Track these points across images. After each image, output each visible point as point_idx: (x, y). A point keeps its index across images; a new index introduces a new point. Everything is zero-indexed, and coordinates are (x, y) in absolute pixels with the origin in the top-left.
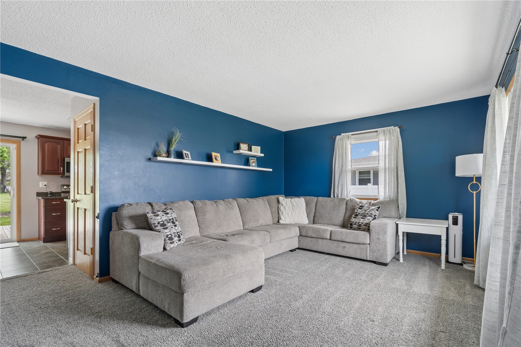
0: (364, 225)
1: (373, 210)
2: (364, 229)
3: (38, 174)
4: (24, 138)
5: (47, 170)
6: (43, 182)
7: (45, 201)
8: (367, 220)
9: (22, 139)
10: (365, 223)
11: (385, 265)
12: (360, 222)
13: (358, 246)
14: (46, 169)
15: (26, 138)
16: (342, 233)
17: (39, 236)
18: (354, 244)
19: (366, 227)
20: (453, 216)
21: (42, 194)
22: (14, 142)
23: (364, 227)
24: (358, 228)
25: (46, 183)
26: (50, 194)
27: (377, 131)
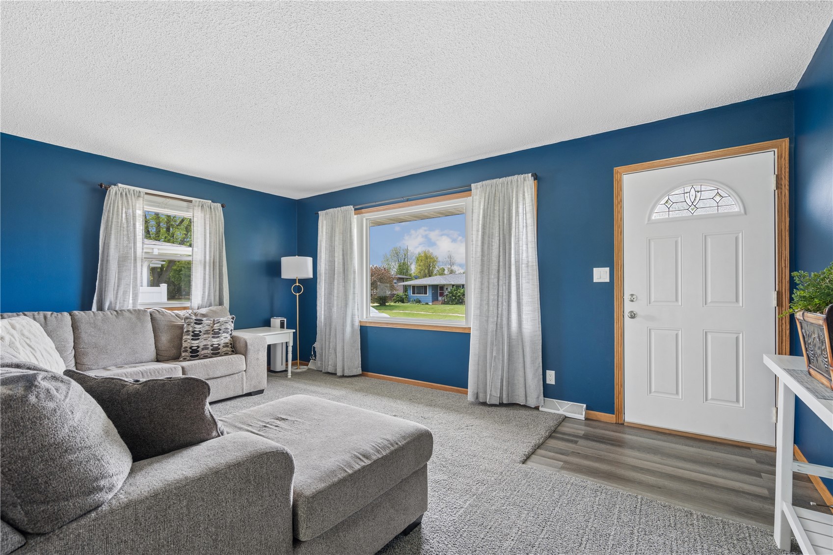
0: (224, 347)
1: (227, 323)
2: (225, 352)
8: (224, 339)
10: (224, 343)
11: (261, 392)
12: (214, 344)
13: (230, 379)
16: (205, 365)
18: (224, 378)
19: (229, 349)
20: (281, 321)
23: (225, 349)
24: (213, 354)
27: (191, 201)
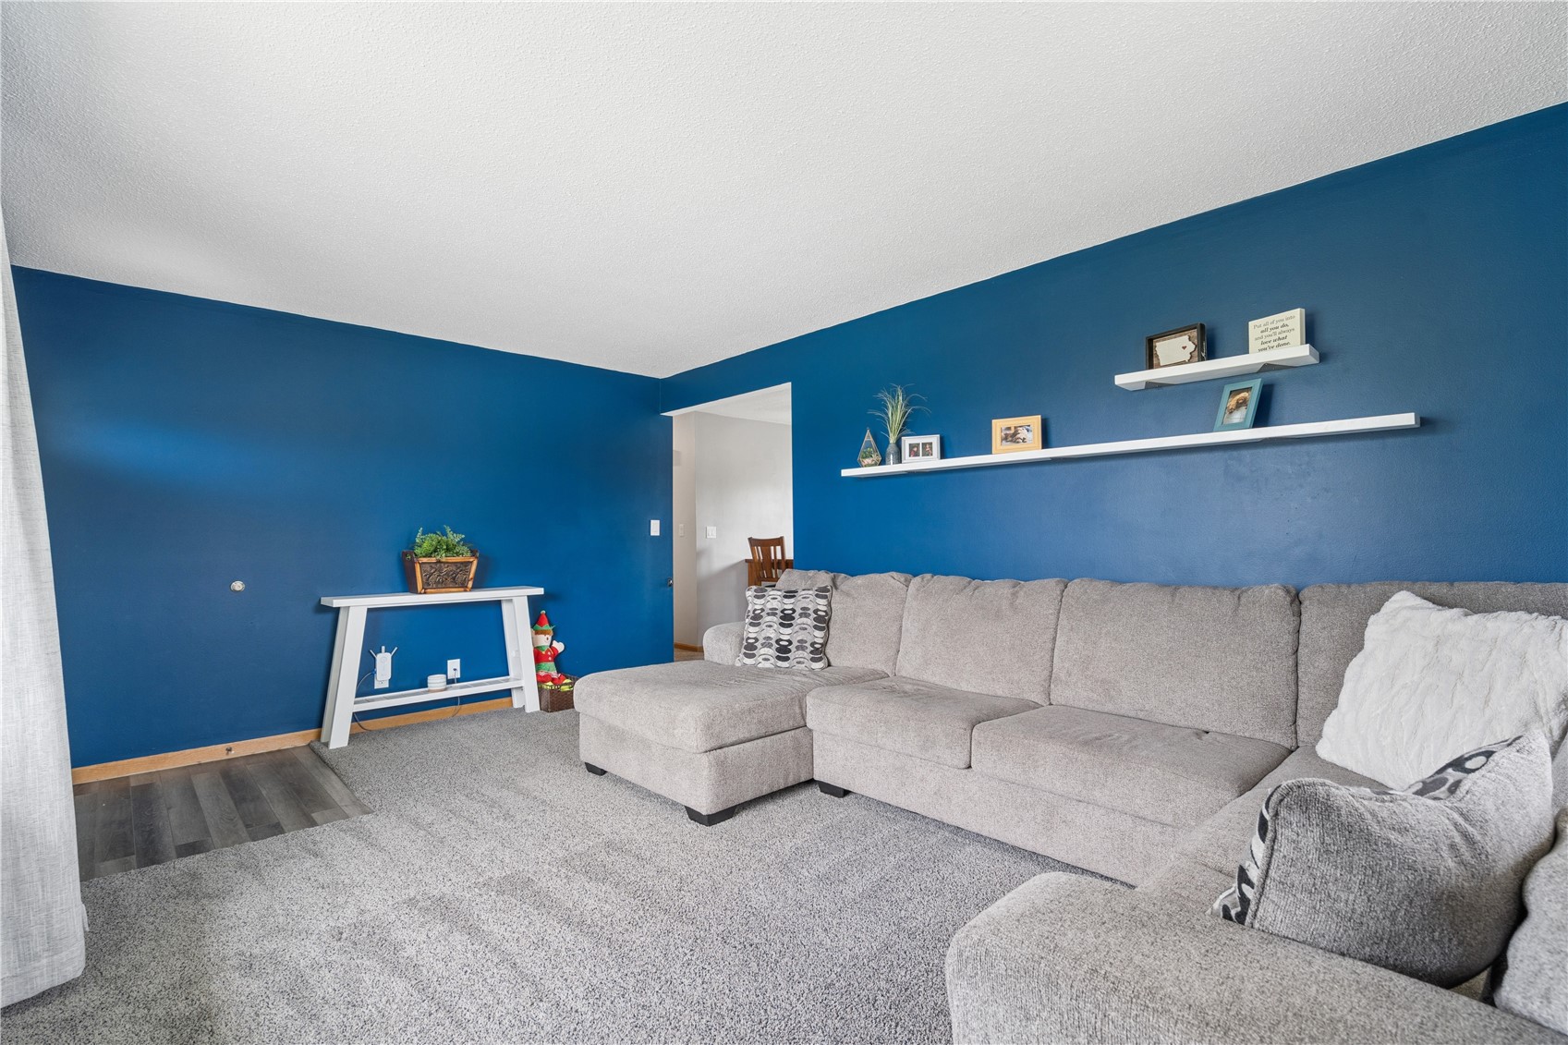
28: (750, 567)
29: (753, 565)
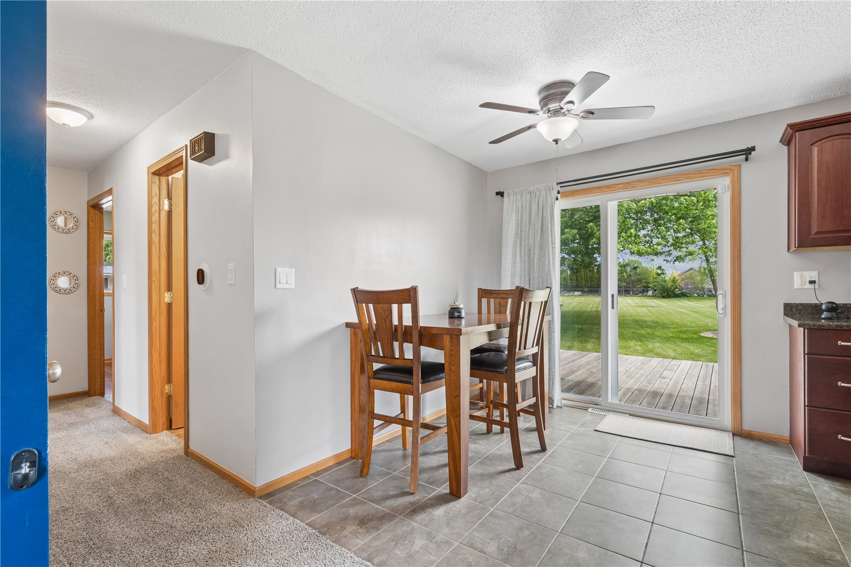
3: (789, 250)
4: (748, 152)
5: (817, 233)
6: (805, 273)
7: (808, 333)
9: (744, 157)
14: (814, 230)
15: (753, 149)
17: (791, 435)
21: (800, 307)
22: (723, 172)
25: (814, 275)
26: (828, 310)
28: (354, 335)
29: (359, 332)
